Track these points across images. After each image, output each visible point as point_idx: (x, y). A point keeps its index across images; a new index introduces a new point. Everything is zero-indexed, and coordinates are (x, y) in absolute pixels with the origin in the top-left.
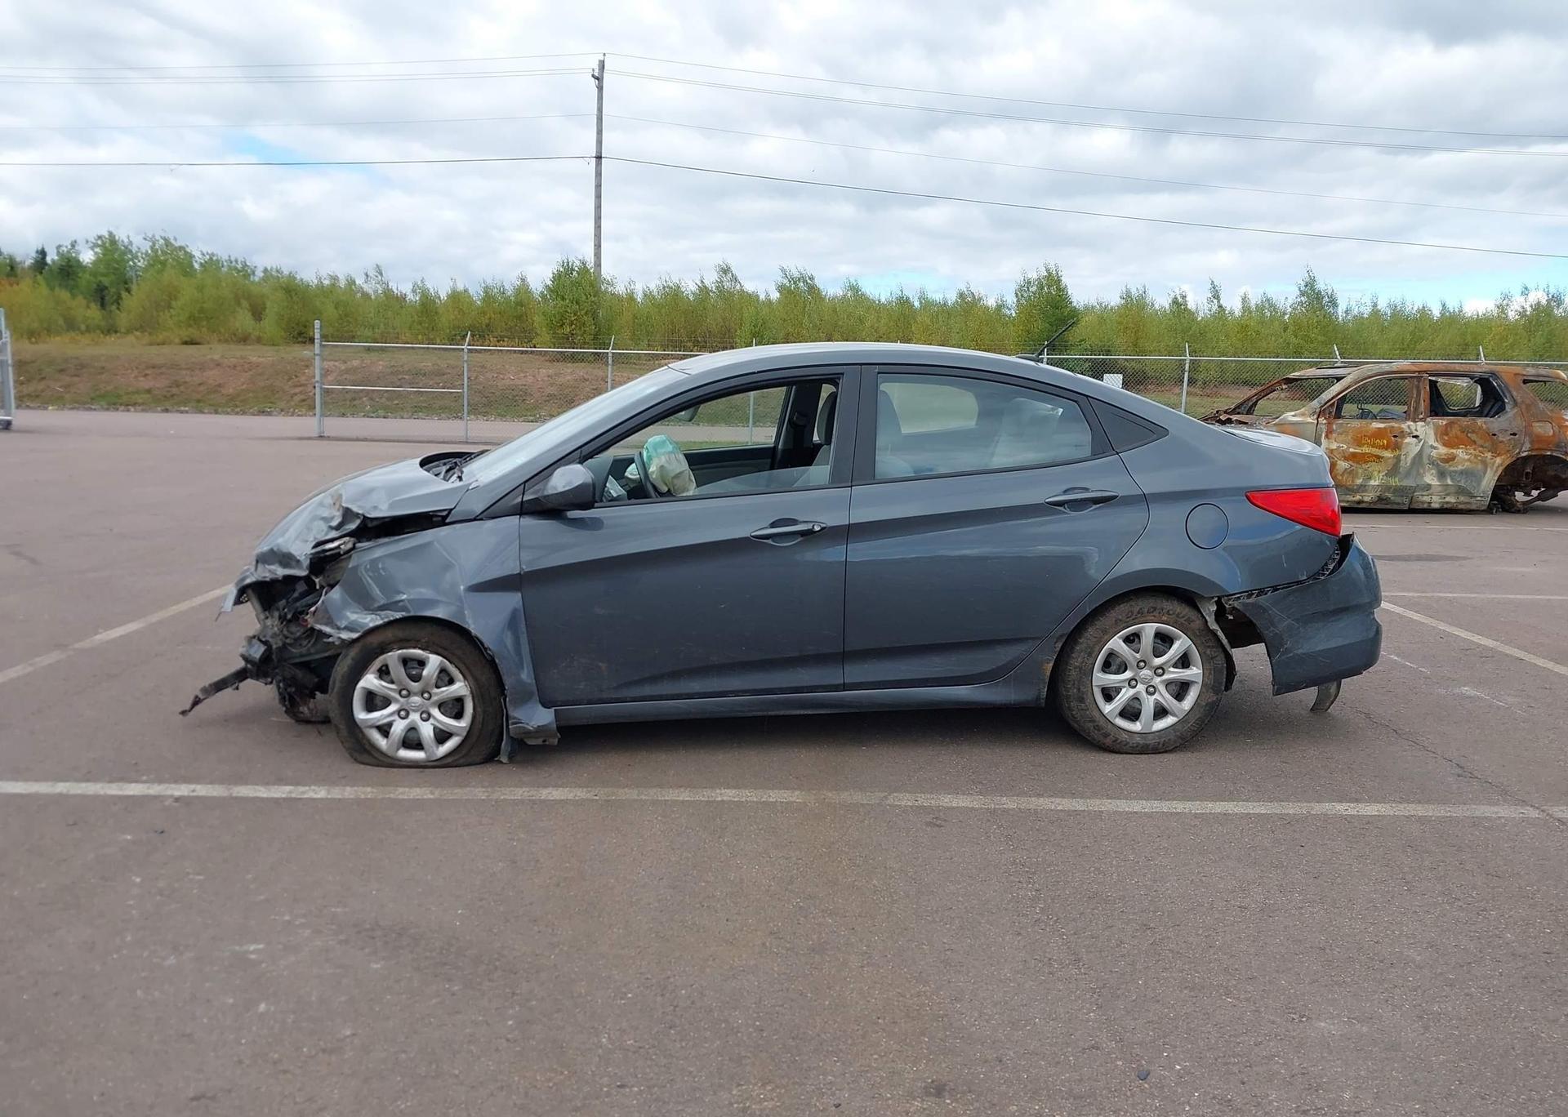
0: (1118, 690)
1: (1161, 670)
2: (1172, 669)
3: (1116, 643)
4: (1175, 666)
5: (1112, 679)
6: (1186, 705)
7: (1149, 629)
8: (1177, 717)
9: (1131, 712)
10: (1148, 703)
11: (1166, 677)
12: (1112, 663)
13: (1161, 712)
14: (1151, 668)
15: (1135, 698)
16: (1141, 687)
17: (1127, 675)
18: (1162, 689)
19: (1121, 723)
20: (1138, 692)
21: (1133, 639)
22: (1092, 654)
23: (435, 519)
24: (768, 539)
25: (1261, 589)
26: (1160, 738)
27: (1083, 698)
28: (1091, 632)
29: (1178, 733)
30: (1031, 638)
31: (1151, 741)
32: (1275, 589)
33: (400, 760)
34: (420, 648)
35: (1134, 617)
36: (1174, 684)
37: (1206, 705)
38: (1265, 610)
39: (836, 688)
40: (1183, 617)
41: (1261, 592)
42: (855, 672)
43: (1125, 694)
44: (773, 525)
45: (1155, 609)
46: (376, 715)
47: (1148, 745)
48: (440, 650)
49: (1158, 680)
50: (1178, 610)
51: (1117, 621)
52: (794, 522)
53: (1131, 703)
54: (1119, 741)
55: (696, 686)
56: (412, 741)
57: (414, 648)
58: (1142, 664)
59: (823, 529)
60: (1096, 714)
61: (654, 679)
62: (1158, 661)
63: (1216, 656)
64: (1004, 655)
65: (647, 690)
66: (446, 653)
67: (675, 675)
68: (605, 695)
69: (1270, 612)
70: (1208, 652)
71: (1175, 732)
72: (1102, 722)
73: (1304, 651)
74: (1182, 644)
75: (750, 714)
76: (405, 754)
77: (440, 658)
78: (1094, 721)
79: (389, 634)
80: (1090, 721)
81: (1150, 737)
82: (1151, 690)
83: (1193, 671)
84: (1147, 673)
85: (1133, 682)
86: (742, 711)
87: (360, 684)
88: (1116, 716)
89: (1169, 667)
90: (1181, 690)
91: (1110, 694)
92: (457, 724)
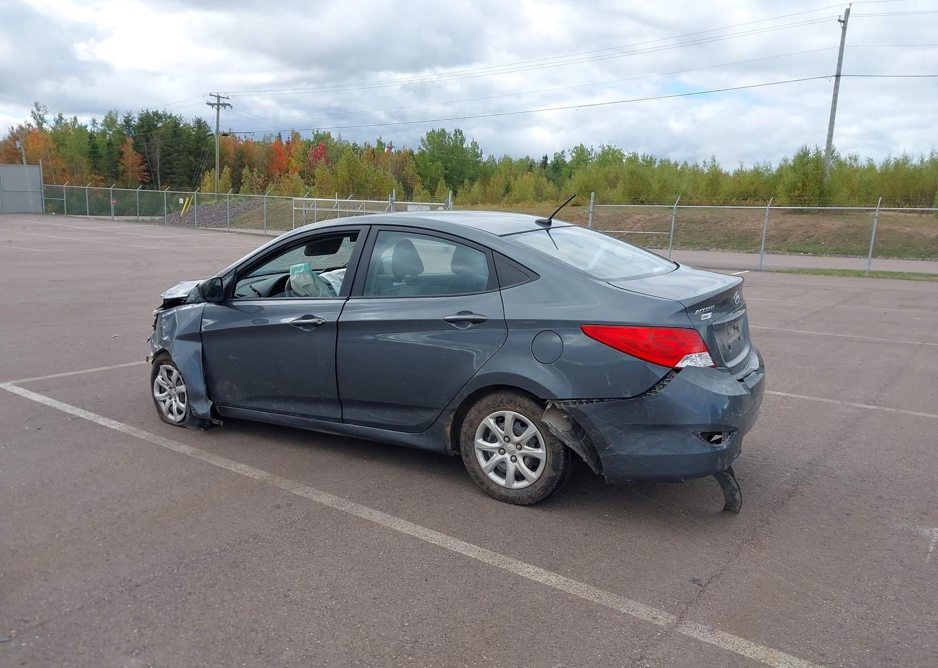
0: (492, 454)
1: (519, 445)
2: (526, 447)
3: (490, 421)
4: (528, 444)
5: (488, 445)
6: (534, 475)
7: (509, 415)
8: (529, 482)
9: (500, 470)
10: (511, 467)
11: (522, 451)
12: (487, 435)
13: (519, 477)
14: (513, 443)
15: (503, 462)
16: (507, 456)
17: (497, 445)
18: (520, 460)
19: (493, 476)
20: (505, 458)
21: (500, 420)
22: (474, 426)
24: (299, 326)
25: (589, 399)
26: (517, 494)
27: (468, 455)
28: (473, 413)
29: (529, 494)
30: (436, 409)
31: (511, 494)
32: (602, 400)
33: (168, 419)
35: (497, 405)
36: (528, 457)
37: (548, 478)
38: (585, 416)
39: (337, 420)
40: (530, 410)
41: (590, 401)
42: (350, 413)
43: (497, 457)
44: (305, 318)
45: (511, 401)
46: (161, 395)
47: (508, 497)
49: (518, 452)
50: (527, 405)
51: (488, 406)
52: (312, 317)
53: (500, 465)
54: (490, 489)
55: (275, 406)
56: (171, 411)
57: (170, 365)
58: (507, 439)
59: (323, 323)
60: (476, 467)
61: (257, 398)
62: (517, 439)
63: (555, 443)
64: (425, 416)
65: (255, 404)
67: (266, 398)
68: (238, 403)
69: (590, 417)
70: (548, 439)
71: (527, 492)
72: (480, 474)
73: (626, 453)
74: (532, 429)
75: (302, 428)
76: (170, 416)
77: (177, 371)
78: (475, 472)
79: (161, 356)
80: (473, 472)
81: (511, 492)
82: (514, 459)
83: (540, 451)
84: (511, 446)
85: (502, 451)
86: (296, 425)
87: (156, 380)
88: (490, 471)
89: (524, 445)
90: (533, 464)
91: (487, 455)
92: (183, 406)
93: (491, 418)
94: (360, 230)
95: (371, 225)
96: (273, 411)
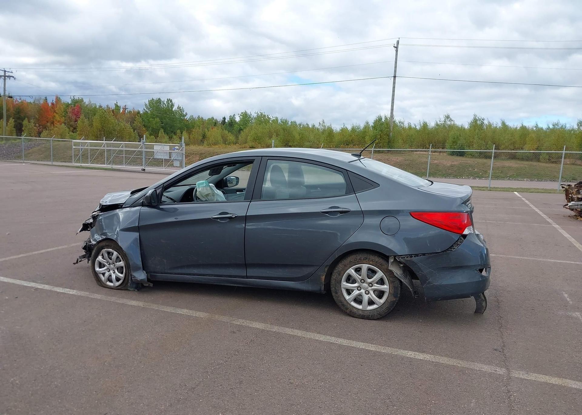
0: (353, 291)
1: (371, 285)
2: (376, 285)
3: (351, 271)
4: (377, 283)
5: (350, 285)
6: (382, 301)
7: (365, 267)
8: (378, 305)
9: (358, 300)
10: (366, 298)
11: (373, 288)
12: (350, 279)
13: (371, 303)
14: (367, 283)
15: (360, 295)
16: (363, 291)
17: (356, 285)
18: (372, 292)
19: (353, 304)
20: (361, 293)
21: (358, 270)
22: (341, 275)
23: (119, 206)
24: (218, 219)
25: (416, 254)
26: (370, 313)
27: (337, 292)
28: (340, 266)
29: (378, 312)
30: (316, 266)
31: (366, 314)
32: (424, 254)
33: (107, 285)
34: (112, 249)
35: (357, 261)
36: (377, 291)
37: (391, 302)
38: (416, 264)
39: (243, 277)
40: (379, 263)
41: (417, 255)
42: (251, 272)
43: (356, 292)
44: (220, 214)
45: (366, 258)
46: (101, 269)
47: (364, 316)
48: (117, 250)
49: (370, 288)
50: (377, 260)
51: (350, 262)
52: (227, 213)
53: (358, 297)
54: (352, 312)
55: (195, 271)
56: (110, 280)
57: (110, 249)
58: (363, 281)
59: (236, 217)
60: (343, 299)
61: (182, 267)
62: (370, 281)
63: (395, 281)
64: (306, 271)
65: (179, 271)
66: (118, 251)
67: (189, 266)
68: (166, 271)
69: (418, 265)
70: (391, 279)
71: (377, 312)
72: (345, 303)
73: (438, 284)
74: (380, 274)
75: (215, 284)
76: (109, 283)
77: (117, 253)
78: (342, 302)
79: (104, 244)
80: (340, 302)
81: (366, 312)
82: (367, 293)
83: (385, 286)
84: (365, 285)
85: (359, 288)
86: (212, 282)
87: (97, 259)
88: (352, 301)
89: (375, 283)
90: (380, 294)
91: (349, 292)
92: (121, 276)
93: (352, 269)
94: (255, 160)
95: (262, 156)
96: (194, 275)
